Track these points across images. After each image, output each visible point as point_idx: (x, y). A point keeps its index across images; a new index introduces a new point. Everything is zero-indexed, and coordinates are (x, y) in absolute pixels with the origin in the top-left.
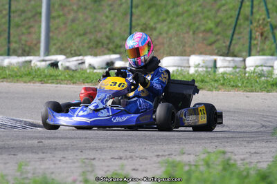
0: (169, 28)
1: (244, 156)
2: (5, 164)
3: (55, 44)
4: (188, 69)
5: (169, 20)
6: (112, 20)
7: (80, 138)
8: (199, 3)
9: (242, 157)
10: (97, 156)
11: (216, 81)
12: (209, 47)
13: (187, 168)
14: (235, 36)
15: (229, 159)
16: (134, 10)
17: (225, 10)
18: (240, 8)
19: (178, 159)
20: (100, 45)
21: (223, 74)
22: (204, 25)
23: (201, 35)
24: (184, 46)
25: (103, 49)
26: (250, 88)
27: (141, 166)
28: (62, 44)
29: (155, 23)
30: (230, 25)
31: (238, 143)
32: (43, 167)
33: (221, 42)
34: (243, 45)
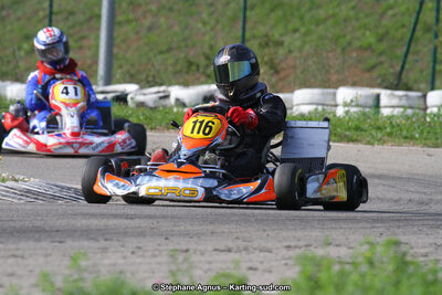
0: (304, 43)
1: (426, 250)
2: (46, 256)
3: (121, 67)
4: (333, 108)
5: (303, 30)
6: (212, 29)
7: (164, 217)
8: (353, 4)
9: (423, 251)
10: (192, 246)
11: (379, 128)
12: (368, 75)
13: (337, 268)
14: (410, 57)
15: (404, 254)
16: (248, 13)
17: (394, 15)
18: (419, 13)
19: (320, 252)
20: (194, 68)
21: (390, 118)
22: (358, 39)
23: (354, 55)
24: (328, 72)
25: (197, 75)
26: (433, 141)
27: (262, 262)
28: (133, 65)
29: (281, 35)
30: (402, 39)
31: (415, 229)
32: (106, 262)
33: (386, 65)
34: (422, 71)
